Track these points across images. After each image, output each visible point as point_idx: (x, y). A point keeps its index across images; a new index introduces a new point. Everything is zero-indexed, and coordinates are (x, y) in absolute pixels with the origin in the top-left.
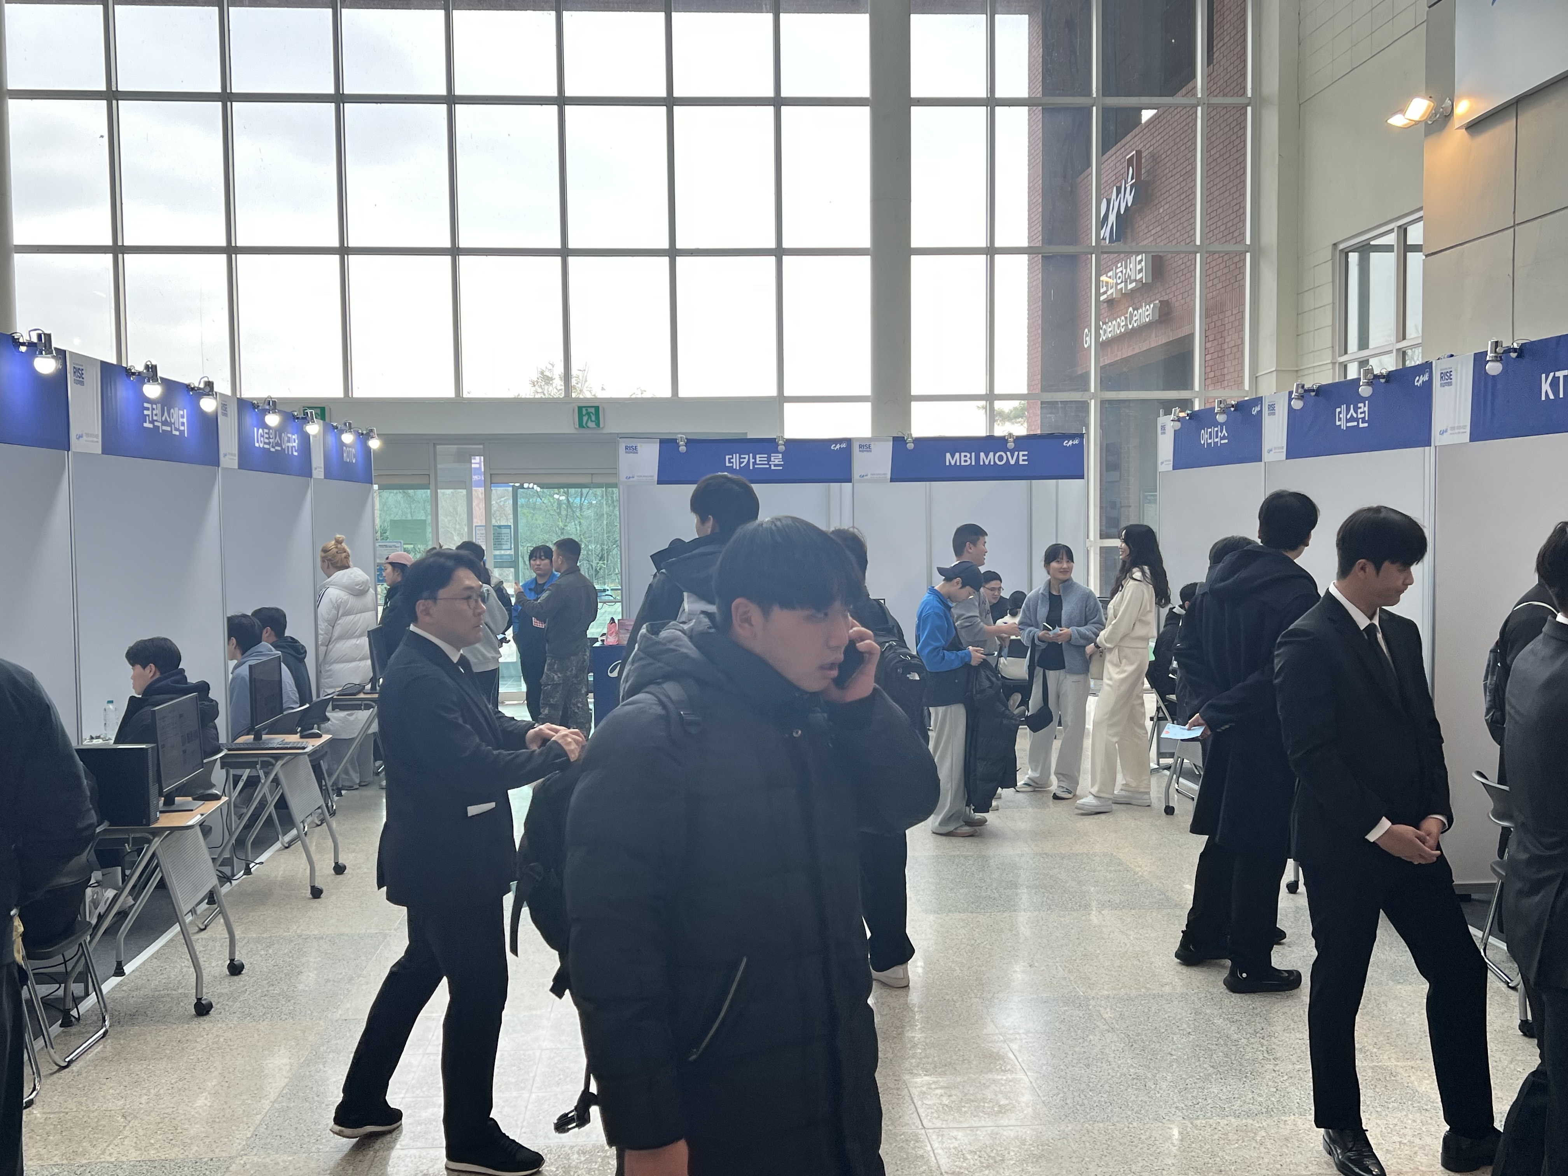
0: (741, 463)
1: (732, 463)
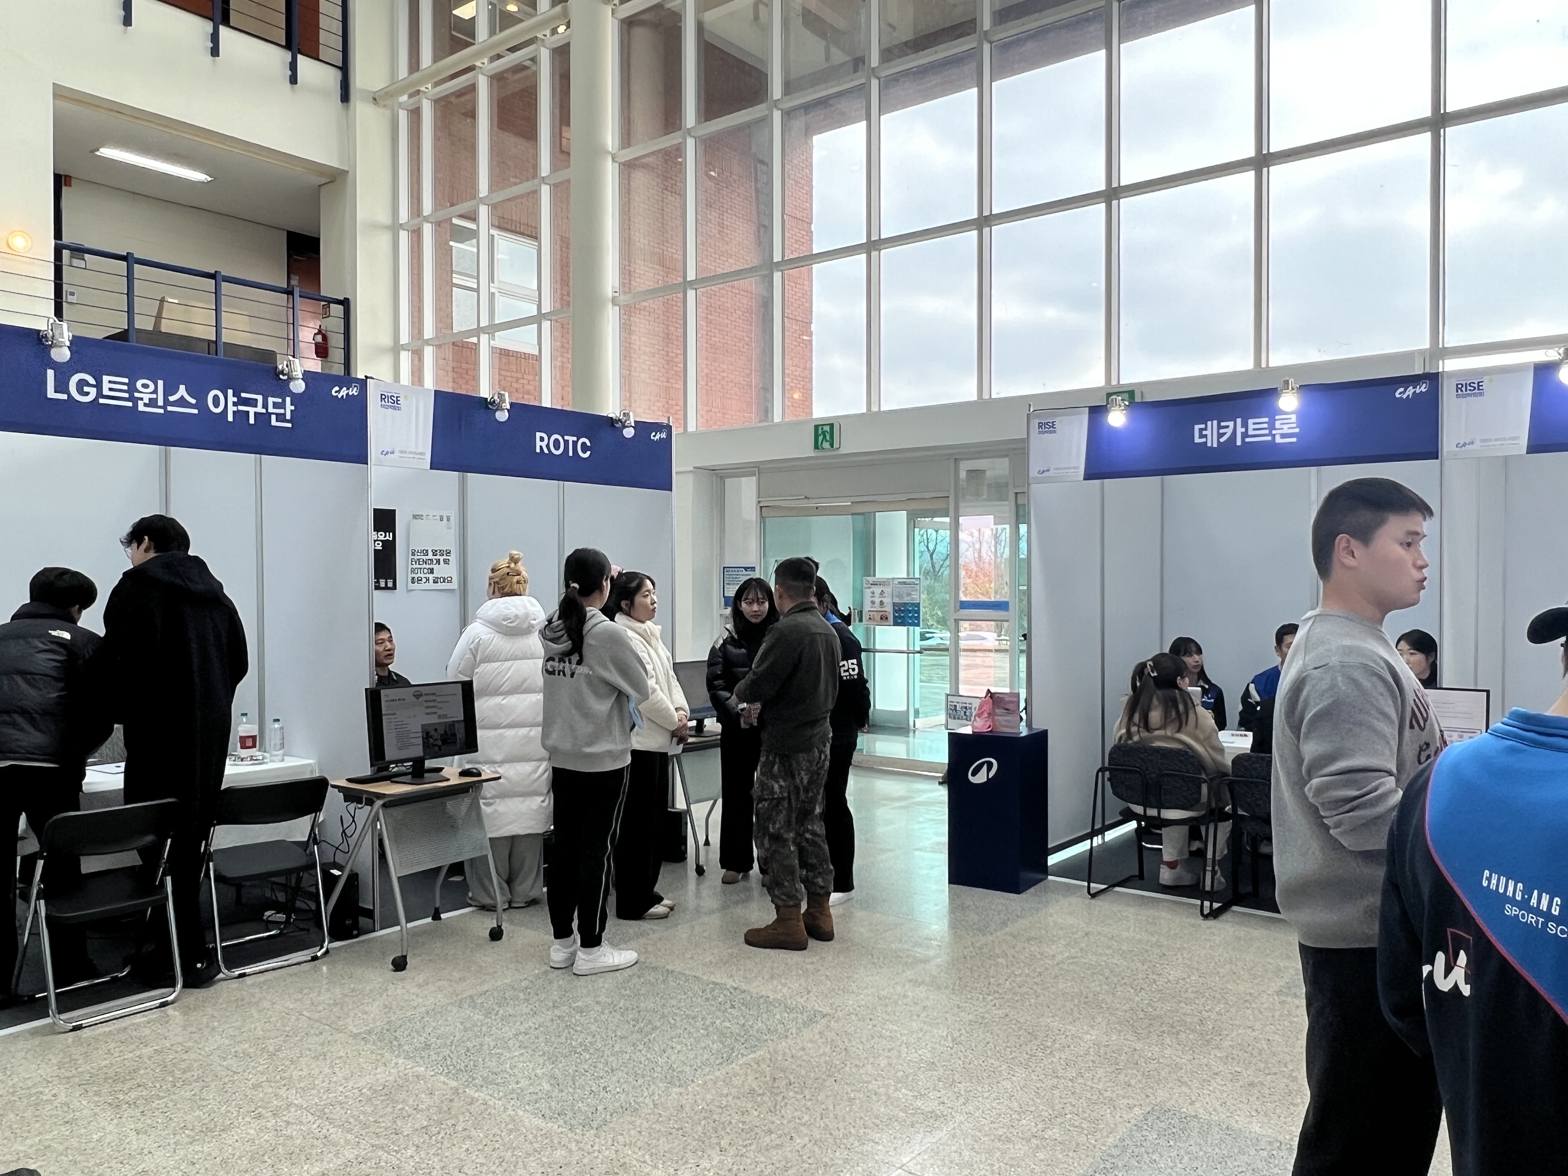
0: (1220, 435)
1: (1206, 436)
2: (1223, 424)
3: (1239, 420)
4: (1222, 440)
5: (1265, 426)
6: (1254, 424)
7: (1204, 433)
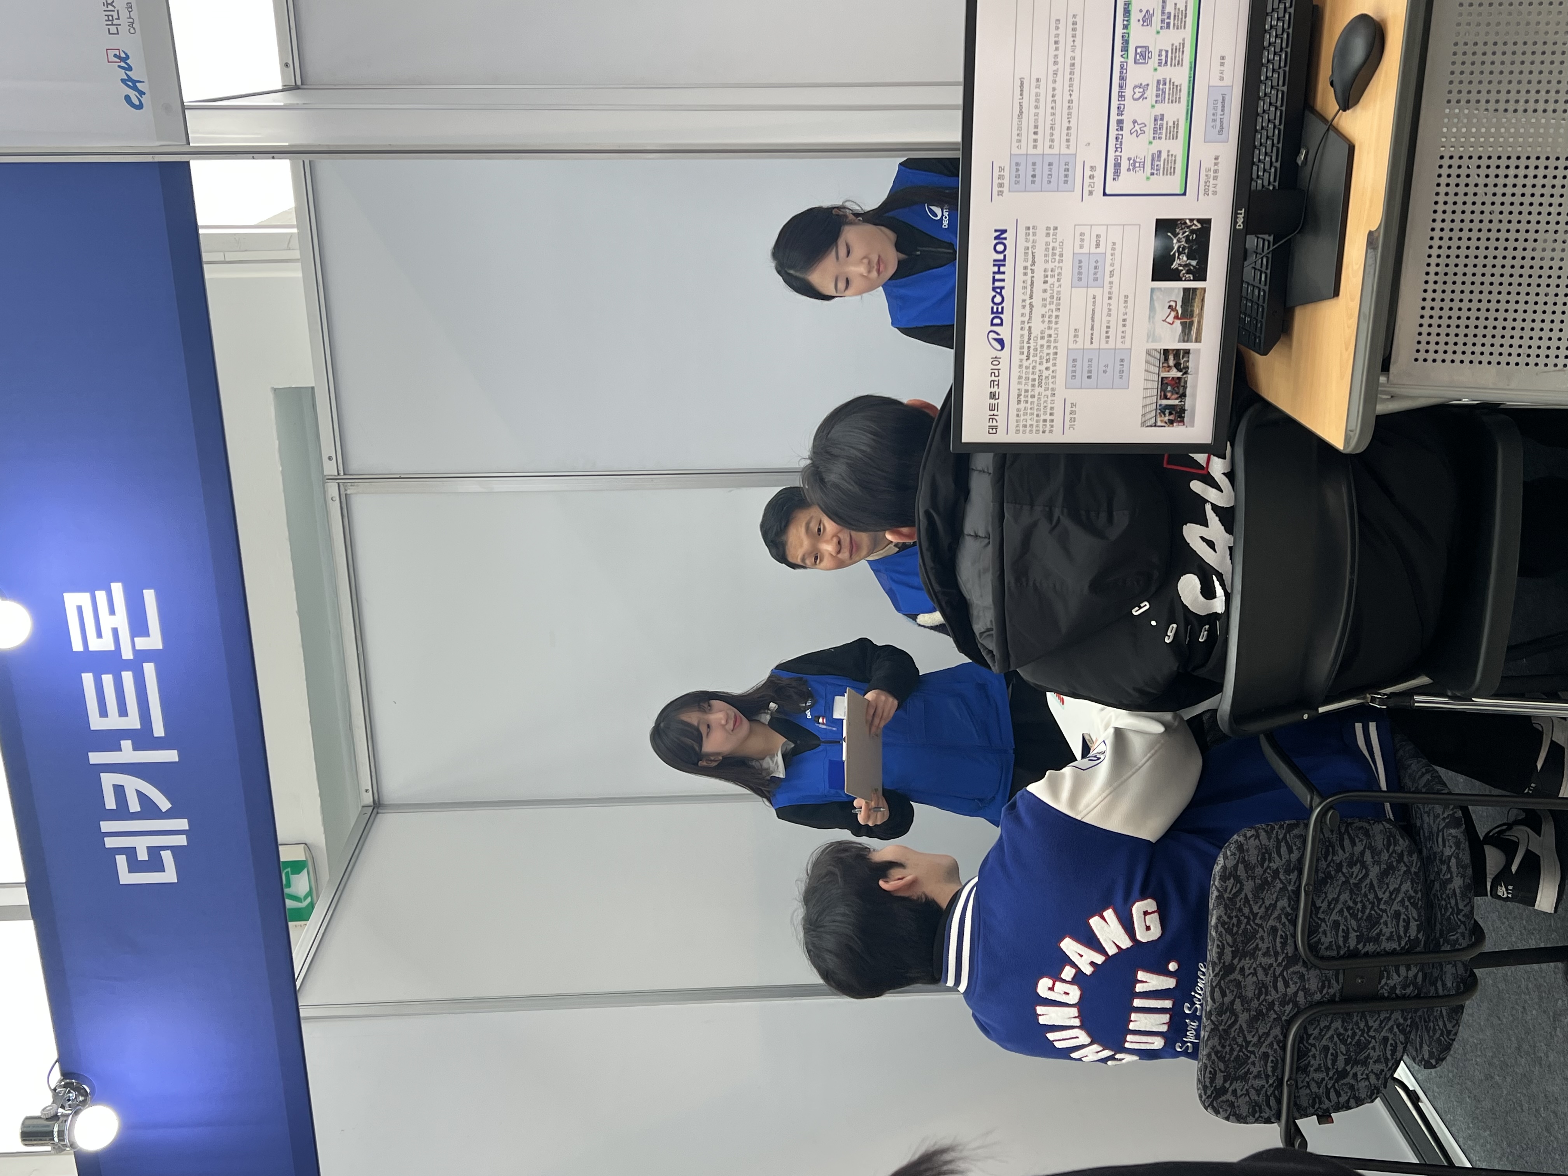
0: (149, 810)
1: (155, 852)
2: (110, 803)
3: (95, 758)
4: (164, 804)
5: (108, 680)
6: (104, 713)
7: (143, 856)
